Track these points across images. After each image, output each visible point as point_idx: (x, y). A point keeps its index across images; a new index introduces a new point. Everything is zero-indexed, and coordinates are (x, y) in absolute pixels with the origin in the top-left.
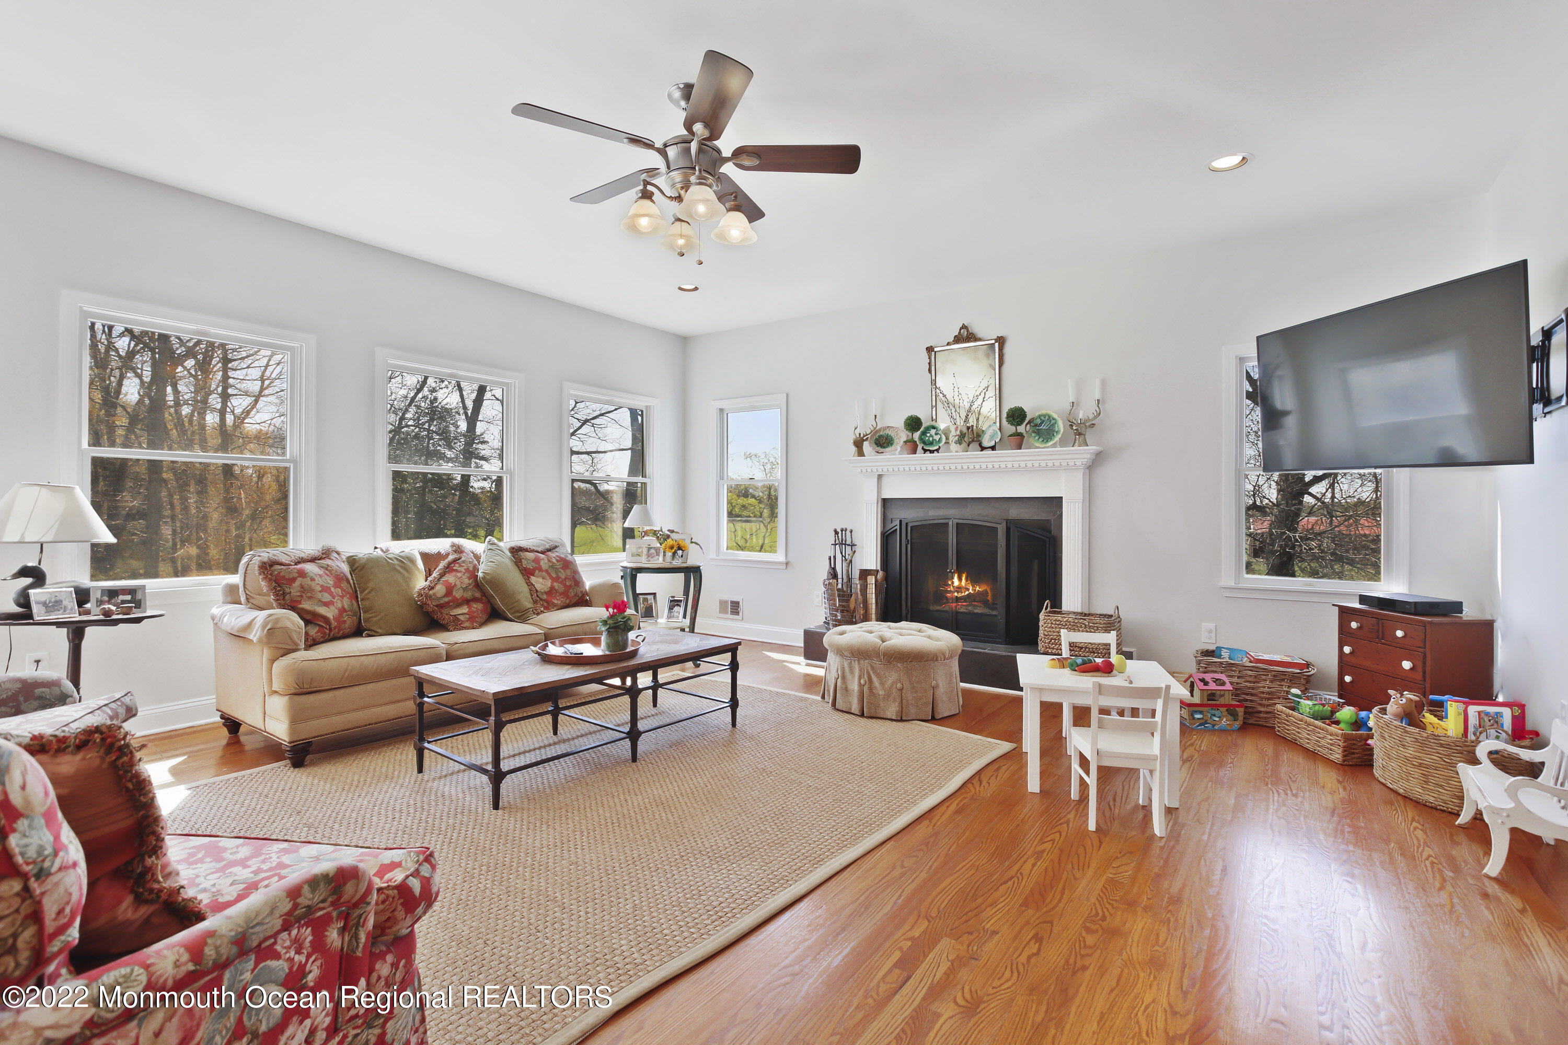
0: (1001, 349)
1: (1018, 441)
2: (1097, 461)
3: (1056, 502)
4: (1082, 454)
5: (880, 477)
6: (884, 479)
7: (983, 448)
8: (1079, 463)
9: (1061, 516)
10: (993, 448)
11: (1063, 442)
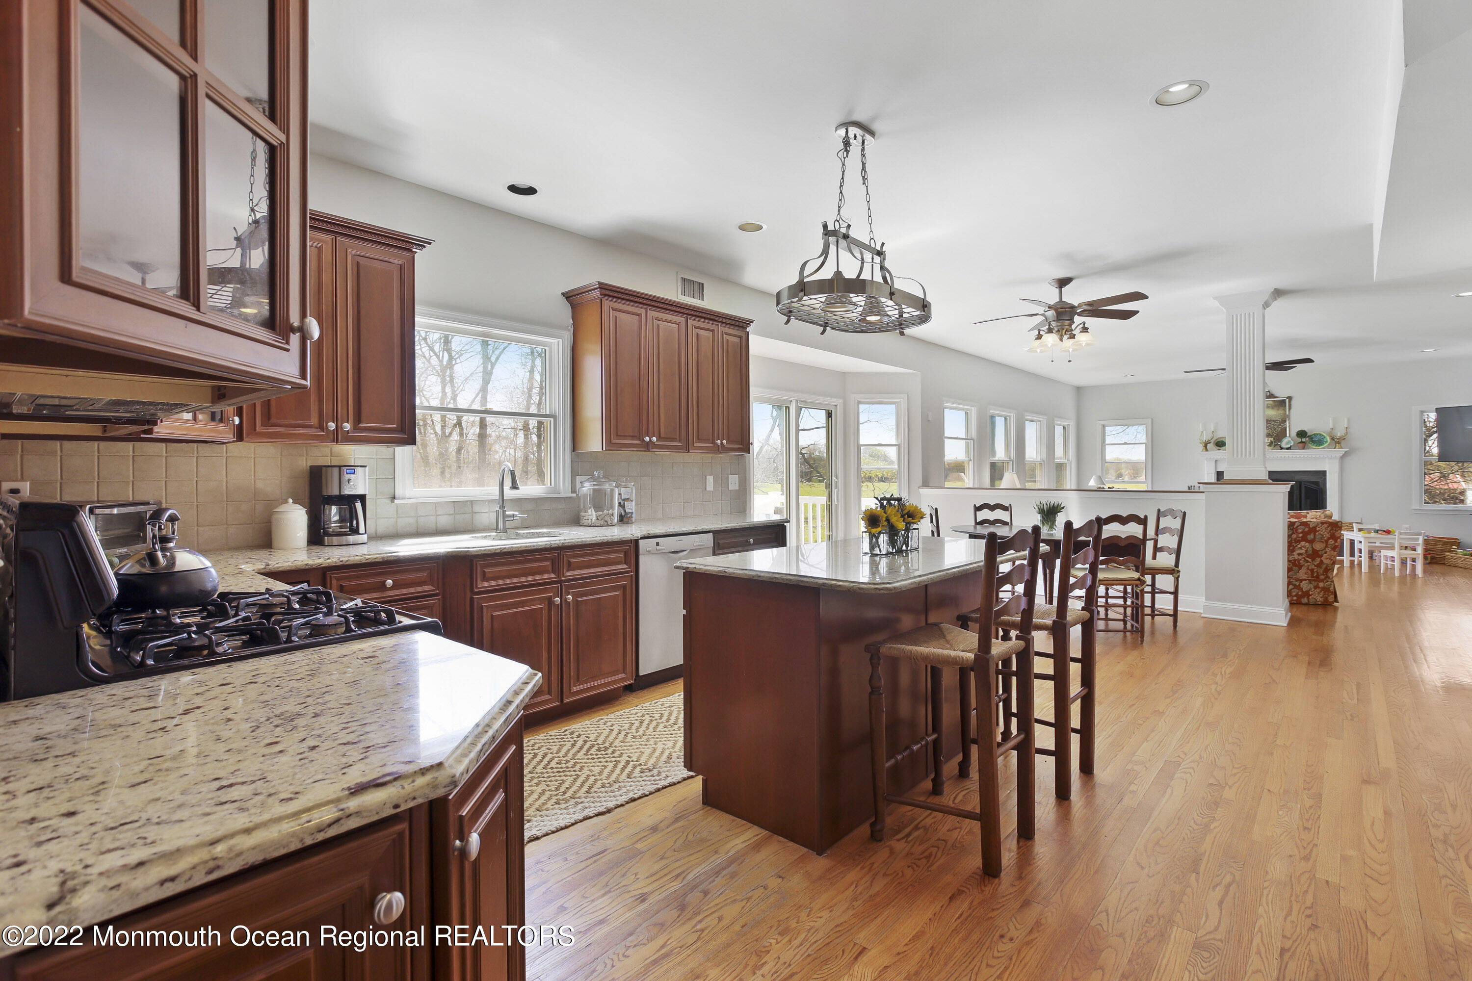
0: (1290, 402)
1: (1303, 445)
2: (1346, 455)
3: (1324, 473)
4: (1339, 452)
5: (1216, 461)
6: (1218, 463)
7: (1282, 448)
8: (1338, 456)
9: (1326, 479)
10: (1287, 449)
11: (1329, 447)
